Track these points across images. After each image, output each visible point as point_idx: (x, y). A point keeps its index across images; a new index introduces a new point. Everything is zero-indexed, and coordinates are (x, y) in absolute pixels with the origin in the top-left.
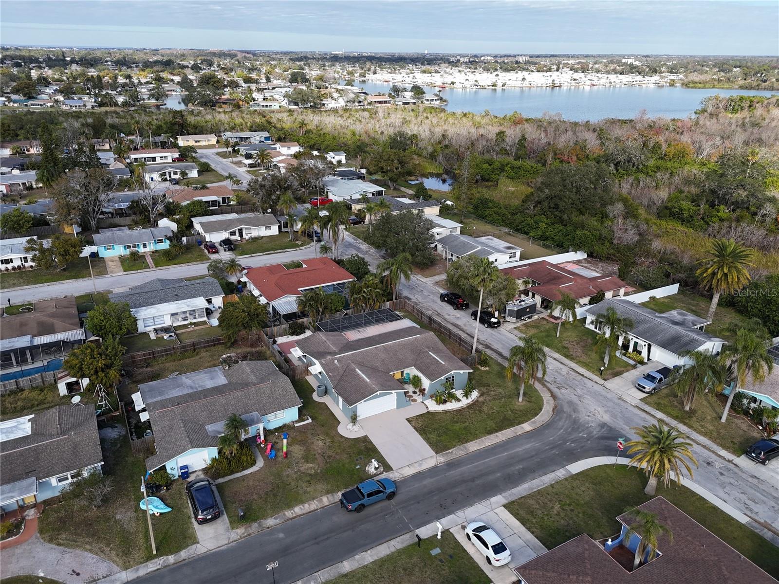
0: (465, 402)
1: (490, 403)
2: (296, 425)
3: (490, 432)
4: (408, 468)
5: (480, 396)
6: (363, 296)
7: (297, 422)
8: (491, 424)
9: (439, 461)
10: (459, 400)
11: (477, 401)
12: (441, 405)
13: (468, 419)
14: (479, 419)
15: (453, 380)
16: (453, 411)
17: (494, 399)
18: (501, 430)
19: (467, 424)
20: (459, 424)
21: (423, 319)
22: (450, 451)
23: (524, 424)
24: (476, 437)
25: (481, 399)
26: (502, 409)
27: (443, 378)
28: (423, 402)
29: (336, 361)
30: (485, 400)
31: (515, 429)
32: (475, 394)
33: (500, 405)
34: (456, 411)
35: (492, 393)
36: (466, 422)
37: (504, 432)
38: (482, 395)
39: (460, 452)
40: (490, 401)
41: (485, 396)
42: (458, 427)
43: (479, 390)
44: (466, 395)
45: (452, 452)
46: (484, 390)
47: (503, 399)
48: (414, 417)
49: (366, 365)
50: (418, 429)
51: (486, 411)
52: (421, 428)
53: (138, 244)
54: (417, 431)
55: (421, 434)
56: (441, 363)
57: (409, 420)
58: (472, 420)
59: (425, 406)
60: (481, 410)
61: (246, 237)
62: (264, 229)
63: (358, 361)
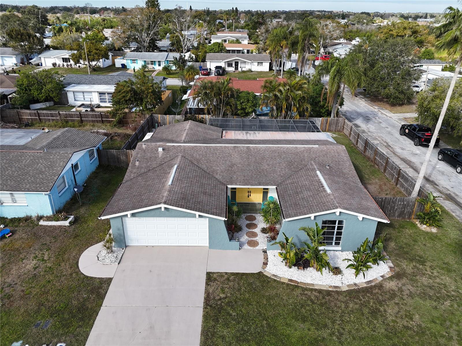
0: (349, 278)
1: (410, 301)
2: (42, 223)
5: (391, 278)
6: (276, 96)
7: (49, 219)
10: (337, 271)
11: (380, 286)
12: (294, 269)
13: (333, 322)
14: (362, 333)
15: (340, 228)
16: (312, 290)
17: (424, 296)
19: (325, 333)
20: (307, 325)
21: (359, 144)
25: (392, 285)
26: (436, 328)
27: (312, 216)
28: (265, 252)
29: (160, 149)
30: (401, 290)
32: (379, 271)
33: (435, 314)
34: (320, 291)
35: (425, 280)
36: (325, 326)
38: (397, 276)
40: (411, 295)
41: (404, 280)
42: (298, 333)
43: (397, 265)
46: (408, 267)
47: (448, 303)
48: (226, 273)
49: (200, 165)
50: (212, 302)
51: (390, 318)
52: (219, 302)
53: (155, 61)
54: (205, 308)
55: (206, 317)
56: (325, 191)
57: (210, 277)
58: (344, 329)
59: (263, 260)
60: (380, 311)
61: (240, 69)
62: (256, 64)
63: (193, 157)
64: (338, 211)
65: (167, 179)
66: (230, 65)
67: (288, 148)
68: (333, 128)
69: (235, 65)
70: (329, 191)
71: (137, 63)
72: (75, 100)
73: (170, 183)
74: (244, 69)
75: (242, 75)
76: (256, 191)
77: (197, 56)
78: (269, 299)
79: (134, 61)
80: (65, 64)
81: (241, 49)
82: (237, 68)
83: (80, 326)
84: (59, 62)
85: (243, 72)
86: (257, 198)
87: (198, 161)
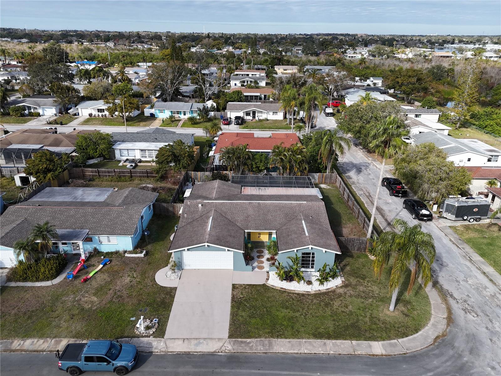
0: (316, 287)
1: (349, 299)
2: (127, 255)
3: (318, 335)
4: (180, 342)
5: (341, 287)
8: (330, 325)
9: (223, 348)
10: (309, 283)
11: (334, 291)
12: (284, 282)
13: (303, 309)
14: (318, 314)
15: (313, 257)
16: (293, 293)
17: (358, 296)
18: (336, 338)
19: (297, 314)
20: (288, 310)
22: (248, 340)
23: (376, 343)
24: (296, 334)
25: (341, 291)
26: (358, 312)
27: (295, 250)
28: (268, 272)
29: (200, 205)
30: (345, 293)
31: (358, 345)
32: (335, 283)
33: (361, 305)
34: (298, 294)
35: (361, 288)
36: (298, 311)
37: (338, 342)
38: (345, 286)
39: (259, 348)
40: (351, 296)
41: (349, 288)
42: (283, 314)
43: (347, 279)
44: (323, 279)
45: (249, 343)
46: (353, 281)
47: (371, 300)
48: (244, 284)
49: (227, 216)
50: (235, 299)
51: (335, 307)
52: (240, 300)
53: (180, 112)
54: (232, 302)
55: (233, 307)
56: (305, 234)
57: (234, 287)
58: (308, 312)
59: (266, 277)
60: (330, 304)
61: (257, 118)
62: (271, 113)
63: (222, 210)
64: (310, 247)
65: (207, 226)
66: (248, 114)
67: (286, 204)
68: (328, 181)
69: (253, 114)
70: (307, 234)
71: (164, 113)
72: (121, 156)
73: (209, 229)
74: (261, 118)
75: (259, 124)
76: (264, 233)
77: (218, 104)
78: (268, 298)
79: (161, 111)
80: (100, 114)
81: (258, 94)
82: (254, 117)
83: (164, 311)
84: (95, 113)
85: (260, 121)
86: (265, 238)
87: (225, 213)
